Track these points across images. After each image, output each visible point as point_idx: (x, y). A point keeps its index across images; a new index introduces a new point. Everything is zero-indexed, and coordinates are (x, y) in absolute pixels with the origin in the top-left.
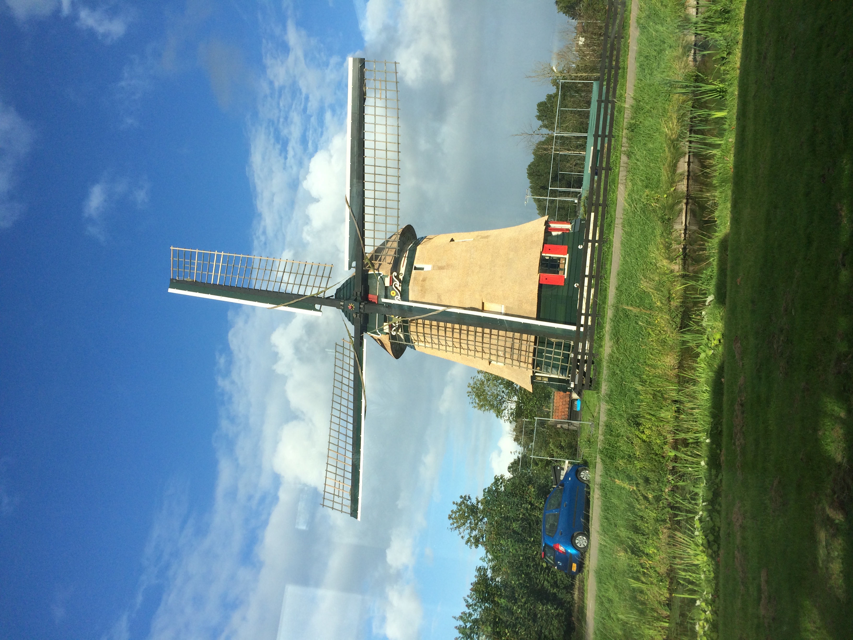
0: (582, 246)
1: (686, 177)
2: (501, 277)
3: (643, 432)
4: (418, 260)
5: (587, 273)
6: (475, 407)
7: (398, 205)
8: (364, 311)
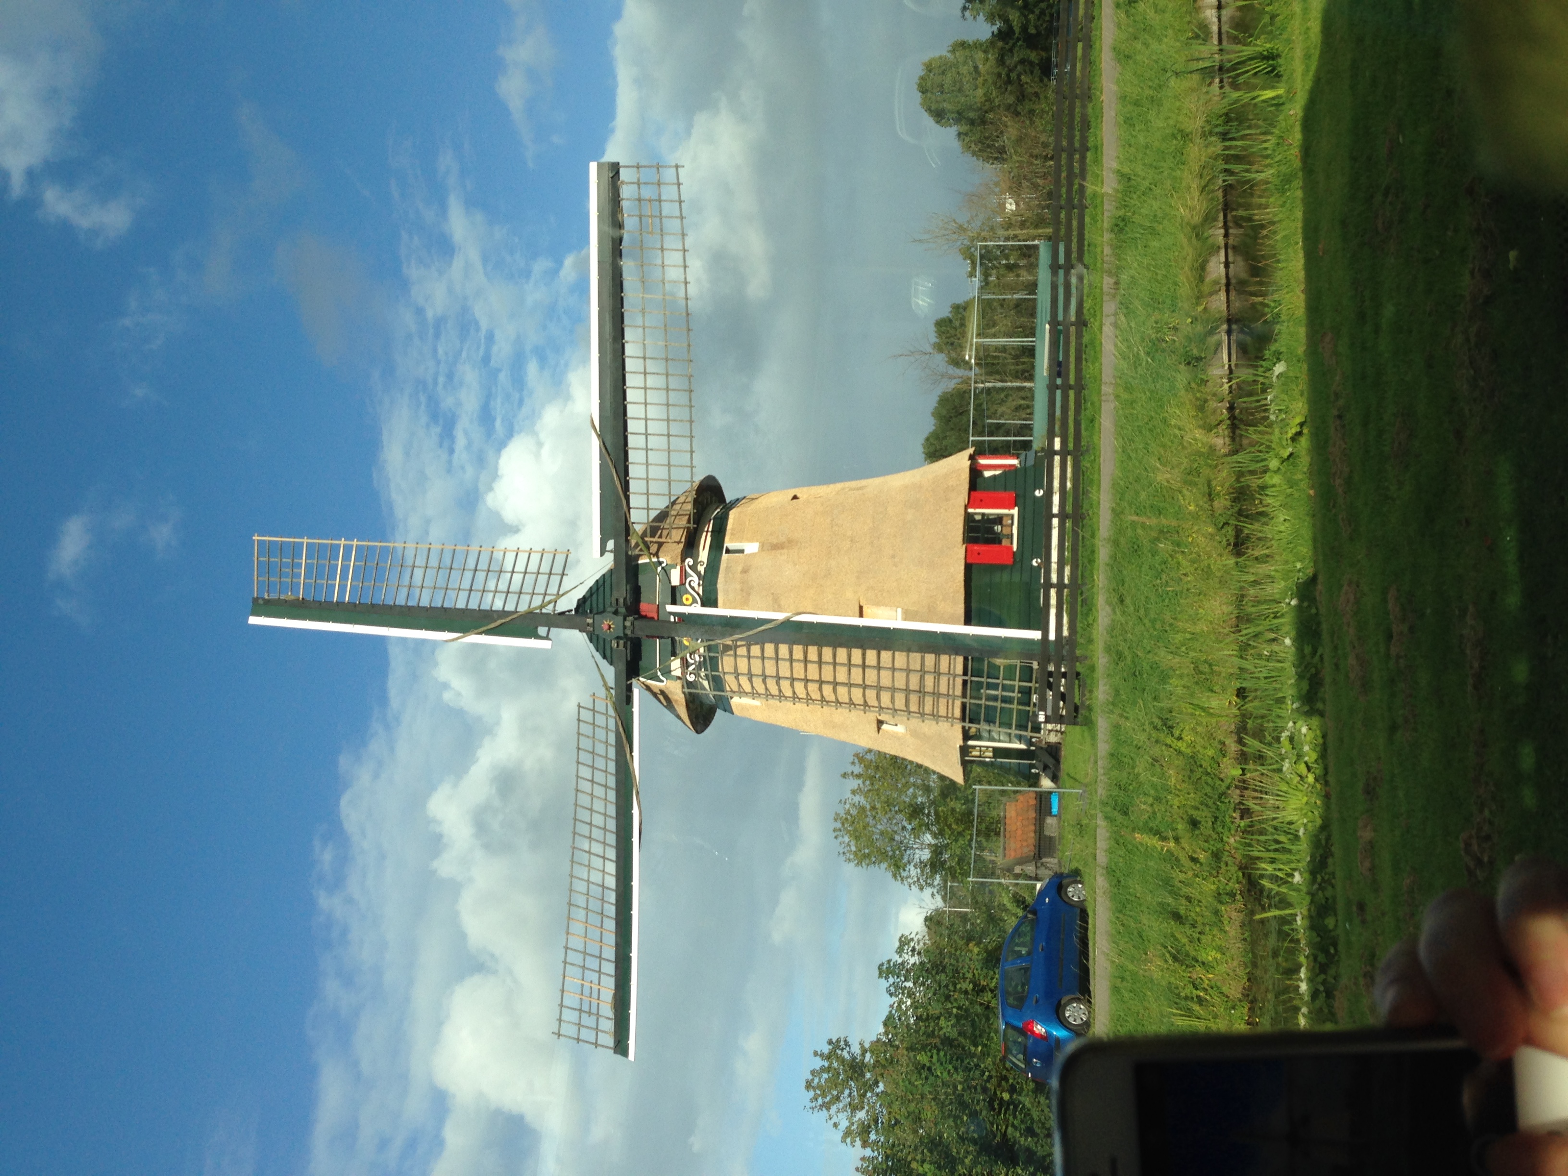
0: (1042, 492)
1: (1223, 288)
2: (893, 557)
3: (1180, 738)
4: (732, 534)
5: (1055, 510)
6: (849, 860)
7: (691, 431)
8: (633, 632)
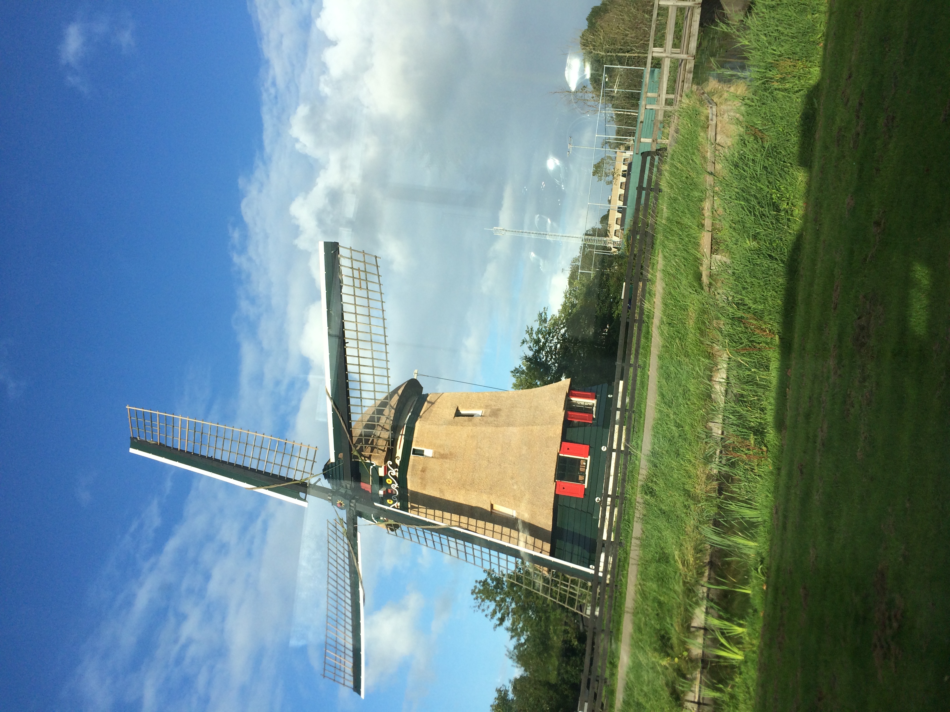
0: (606, 448)
4: (417, 441)
8: (355, 509)
